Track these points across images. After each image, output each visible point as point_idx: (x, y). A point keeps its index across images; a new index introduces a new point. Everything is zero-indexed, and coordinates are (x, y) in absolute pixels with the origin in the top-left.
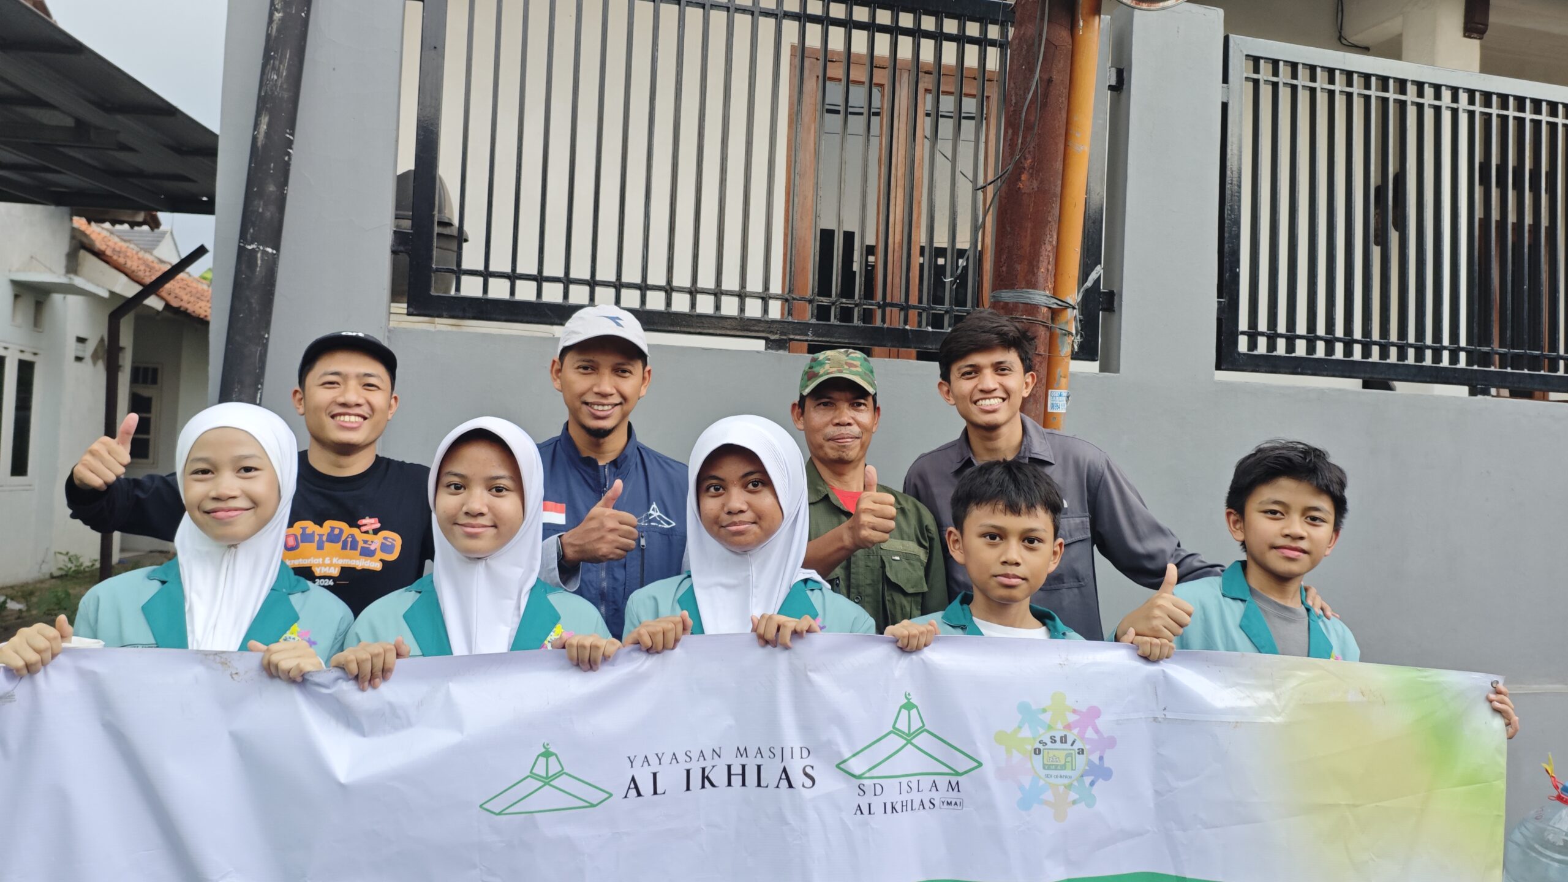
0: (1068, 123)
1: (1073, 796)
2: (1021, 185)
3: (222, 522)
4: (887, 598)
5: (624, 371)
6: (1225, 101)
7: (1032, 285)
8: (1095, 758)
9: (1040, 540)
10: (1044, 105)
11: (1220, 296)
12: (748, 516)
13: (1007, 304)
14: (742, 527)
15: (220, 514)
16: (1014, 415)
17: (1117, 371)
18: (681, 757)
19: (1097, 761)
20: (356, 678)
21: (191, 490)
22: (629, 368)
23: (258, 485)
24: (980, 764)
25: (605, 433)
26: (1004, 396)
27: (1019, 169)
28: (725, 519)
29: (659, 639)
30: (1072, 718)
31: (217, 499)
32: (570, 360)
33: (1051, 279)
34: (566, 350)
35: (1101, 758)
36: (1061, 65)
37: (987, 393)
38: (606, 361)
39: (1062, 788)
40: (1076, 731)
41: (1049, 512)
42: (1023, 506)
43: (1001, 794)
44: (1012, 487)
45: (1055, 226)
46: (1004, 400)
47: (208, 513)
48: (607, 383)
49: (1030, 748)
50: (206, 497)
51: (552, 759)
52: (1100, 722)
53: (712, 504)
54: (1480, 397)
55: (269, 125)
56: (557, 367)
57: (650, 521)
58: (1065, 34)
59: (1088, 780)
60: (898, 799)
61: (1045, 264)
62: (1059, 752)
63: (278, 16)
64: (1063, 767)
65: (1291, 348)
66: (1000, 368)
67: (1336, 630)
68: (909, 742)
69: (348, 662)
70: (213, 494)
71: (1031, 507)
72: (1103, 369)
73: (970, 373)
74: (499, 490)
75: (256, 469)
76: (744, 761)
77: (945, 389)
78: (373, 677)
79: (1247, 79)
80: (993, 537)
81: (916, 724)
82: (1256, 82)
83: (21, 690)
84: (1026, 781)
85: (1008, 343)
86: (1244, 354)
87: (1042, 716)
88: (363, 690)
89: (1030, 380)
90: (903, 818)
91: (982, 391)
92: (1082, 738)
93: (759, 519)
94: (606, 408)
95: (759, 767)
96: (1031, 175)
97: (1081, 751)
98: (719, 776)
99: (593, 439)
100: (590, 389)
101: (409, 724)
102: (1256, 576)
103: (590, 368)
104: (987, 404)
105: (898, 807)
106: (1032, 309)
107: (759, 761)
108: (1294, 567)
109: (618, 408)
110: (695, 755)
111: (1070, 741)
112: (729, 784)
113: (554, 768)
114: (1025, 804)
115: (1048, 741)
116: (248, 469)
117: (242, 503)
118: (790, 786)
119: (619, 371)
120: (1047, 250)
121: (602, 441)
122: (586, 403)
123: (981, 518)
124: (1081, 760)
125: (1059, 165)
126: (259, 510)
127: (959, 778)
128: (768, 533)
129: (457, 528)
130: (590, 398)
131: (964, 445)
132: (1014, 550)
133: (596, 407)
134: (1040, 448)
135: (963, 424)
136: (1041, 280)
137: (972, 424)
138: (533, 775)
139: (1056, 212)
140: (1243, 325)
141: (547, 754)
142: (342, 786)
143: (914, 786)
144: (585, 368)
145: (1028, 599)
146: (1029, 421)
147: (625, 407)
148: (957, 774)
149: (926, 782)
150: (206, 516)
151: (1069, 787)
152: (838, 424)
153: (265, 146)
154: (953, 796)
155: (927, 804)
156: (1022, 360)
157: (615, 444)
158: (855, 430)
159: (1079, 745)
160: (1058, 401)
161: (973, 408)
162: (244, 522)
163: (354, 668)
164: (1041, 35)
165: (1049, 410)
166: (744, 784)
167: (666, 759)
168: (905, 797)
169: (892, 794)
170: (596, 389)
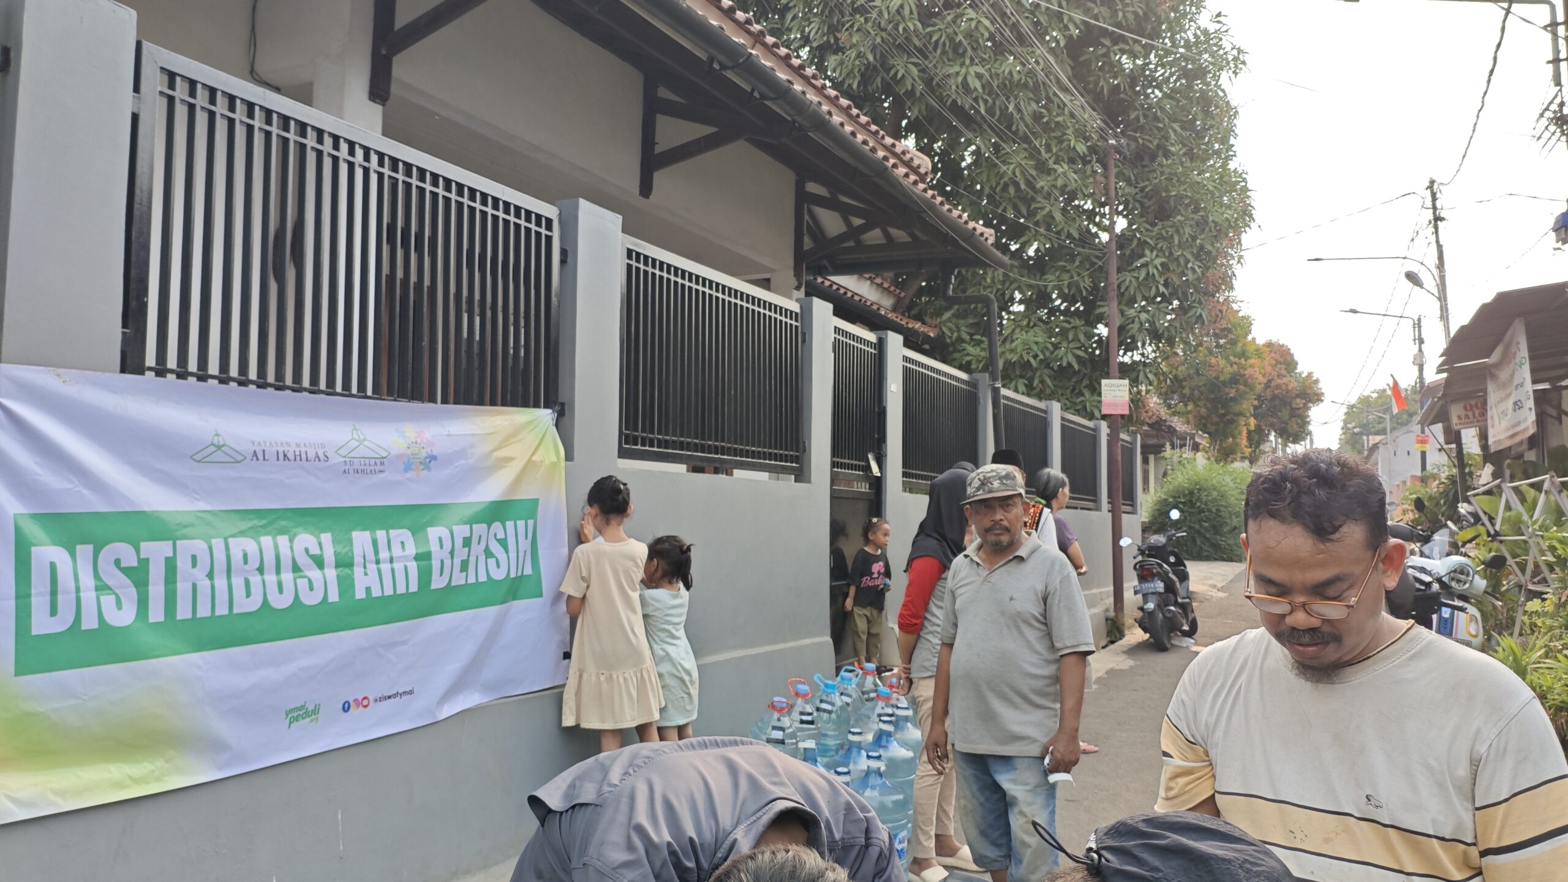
1: (422, 467)
6: (136, 111)
8: (429, 450)
11: (124, 326)
18: (274, 444)
19: (430, 453)
24: (390, 454)
35: (432, 451)
39: (418, 464)
40: (420, 440)
49: (405, 447)
51: (220, 438)
59: (428, 460)
60: (360, 468)
62: (415, 448)
64: (418, 455)
76: (300, 449)
79: (161, 93)
82: (171, 100)
84: (406, 460)
92: (423, 442)
95: (306, 452)
97: (424, 448)
98: (291, 455)
105: (359, 471)
107: (306, 449)
110: (279, 444)
111: (418, 444)
112: (295, 459)
113: (221, 442)
114: (405, 469)
115: (411, 444)
118: (319, 460)
124: (424, 452)
138: (212, 444)
140: (151, 360)
141: (217, 435)
143: (367, 463)
148: (383, 458)
149: (372, 461)
151: (420, 463)
154: (381, 468)
155: (373, 471)
159: (422, 445)
166: (301, 460)
167: (268, 444)
168: (363, 467)
169: (356, 466)
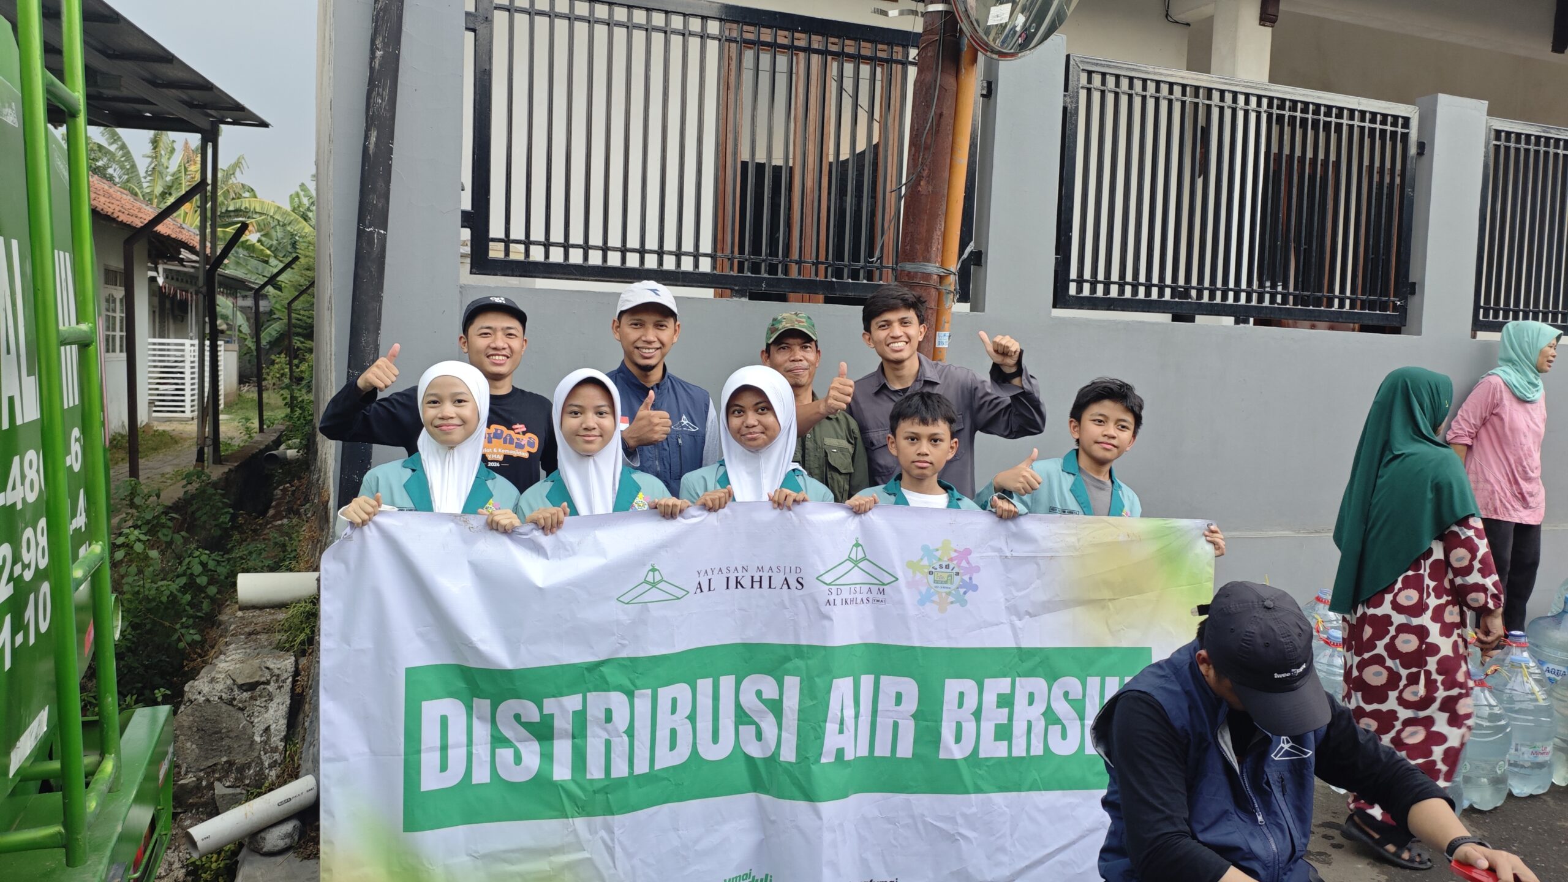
0: (953, 142)
1: (951, 599)
2: (920, 189)
3: (448, 433)
4: (829, 476)
5: (662, 326)
6: (1065, 105)
7: (927, 260)
8: (966, 578)
9: (941, 440)
10: (937, 132)
11: (1057, 253)
12: (759, 429)
13: (909, 272)
14: (755, 435)
15: (444, 428)
16: (914, 353)
17: (983, 311)
18: (724, 570)
19: (967, 579)
20: (543, 528)
21: (427, 413)
22: (666, 323)
23: (466, 411)
24: (897, 579)
25: (651, 368)
26: (907, 340)
27: (920, 178)
28: (744, 431)
29: (717, 502)
30: (954, 554)
31: (442, 418)
32: (625, 319)
33: (940, 255)
34: (622, 313)
35: (970, 579)
36: (949, 103)
37: (896, 338)
38: (650, 319)
39: (944, 594)
40: (955, 562)
41: (947, 423)
42: (930, 421)
43: (908, 596)
44: (923, 408)
45: (943, 217)
46: (907, 343)
47: (436, 427)
48: (651, 334)
49: (926, 571)
50: (435, 417)
51: (657, 573)
52: (971, 558)
53: (736, 421)
54: (1242, 325)
55: (377, 138)
56: (616, 324)
57: (682, 427)
58: (952, 80)
59: (962, 591)
60: (849, 597)
61: (936, 245)
62: (944, 574)
63: (379, 53)
64: (946, 582)
65: (1107, 291)
66: (903, 322)
67: (1129, 497)
68: (856, 565)
69: (539, 519)
70: (440, 416)
71: (935, 420)
72: (972, 310)
73: (884, 326)
74: (601, 413)
75: (465, 401)
76: (761, 574)
77: (867, 337)
78: (552, 527)
79: (1082, 88)
80: (913, 439)
81: (861, 555)
82: (1090, 91)
83: (356, 535)
84: (923, 589)
85: (908, 305)
86: (1073, 296)
87: (935, 553)
88: (546, 535)
89: (922, 330)
90: (852, 608)
91: (893, 337)
92: (959, 567)
93: (766, 429)
94: (651, 351)
95: (770, 577)
96: (928, 182)
97: (958, 574)
98: (746, 582)
99: (643, 373)
100: (639, 339)
101: (574, 553)
102: (1084, 461)
103: (639, 324)
104: (896, 346)
105: (849, 601)
106: (927, 276)
107: (770, 574)
108: (1108, 455)
109: (659, 351)
110: (732, 569)
111: (951, 568)
112: (752, 587)
113: (658, 578)
114: (922, 602)
115: (938, 567)
116: (460, 401)
117: (457, 421)
118: (789, 588)
119: (659, 326)
120: (937, 235)
121: (649, 373)
122: (638, 348)
123: (907, 427)
124: (957, 579)
125: (946, 174)
126: (466, 426)
127: (885, 587)
128: (771, 439)
129: (578, 438)
130: (639, 344)
131: (881, 374)
132: (925, 446)
133: (644, 350)
134: (931, 374)
135: (880, 360)
136: (933, 256)
137: (886, 360)
138: (646, 582)
139: (944, 207)
140: (1073, 274)
141: (653, 570)
142: (540, 589)
143: (858, 590)
144: (636, 325)
145: (936, 475)
146: (922, 357)
147: (664, 350)
148: (884, 584)
149: (865, 588)
150: (436, 429)
151: (949, 594)
152: (793, 361)
153: (375, 154)
154: (880, 597)
155: (865, 601)
156: (918, 316)
157: (656, 375)
158: (805, 364)
159: (956, 570)
160: (943, 340)
161: (887, 349)
162: (458, 433)
163: (542, 521)
164: (936, 81)
165: (937, 346)
166: (761, 587)
167: (716, 572)
168: (852, 596)
169: (845, 595)
170: (643, 338)
